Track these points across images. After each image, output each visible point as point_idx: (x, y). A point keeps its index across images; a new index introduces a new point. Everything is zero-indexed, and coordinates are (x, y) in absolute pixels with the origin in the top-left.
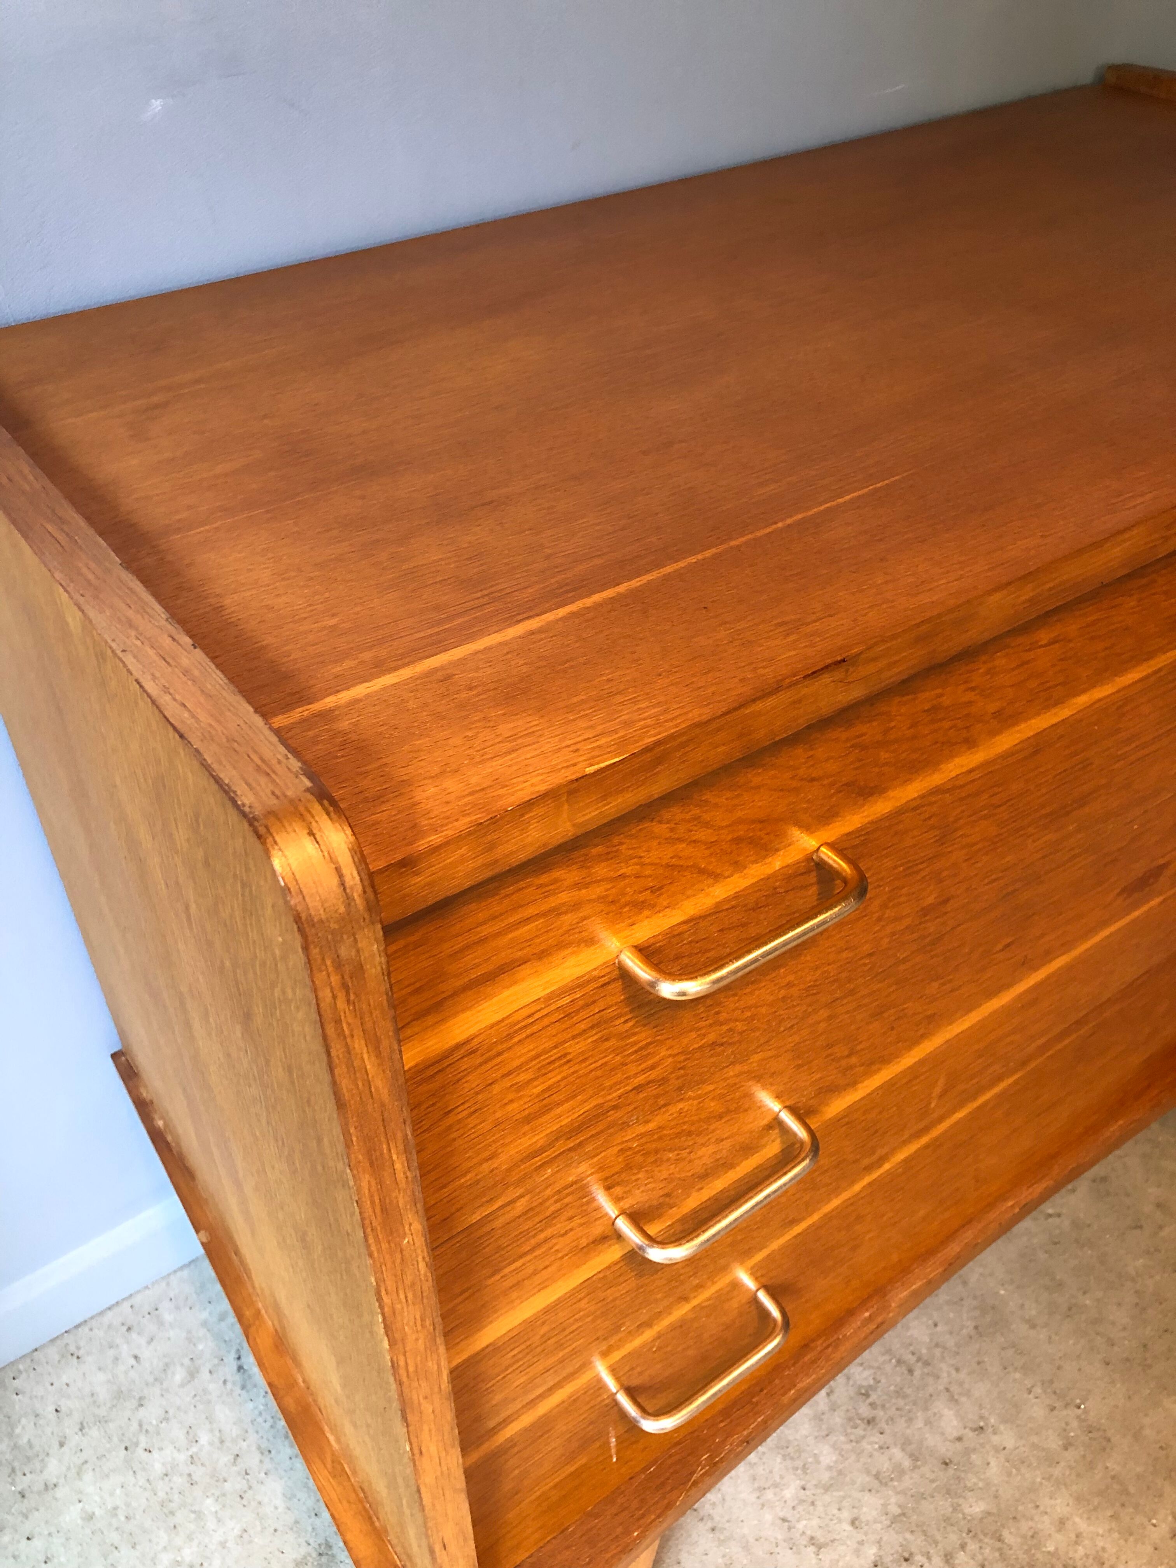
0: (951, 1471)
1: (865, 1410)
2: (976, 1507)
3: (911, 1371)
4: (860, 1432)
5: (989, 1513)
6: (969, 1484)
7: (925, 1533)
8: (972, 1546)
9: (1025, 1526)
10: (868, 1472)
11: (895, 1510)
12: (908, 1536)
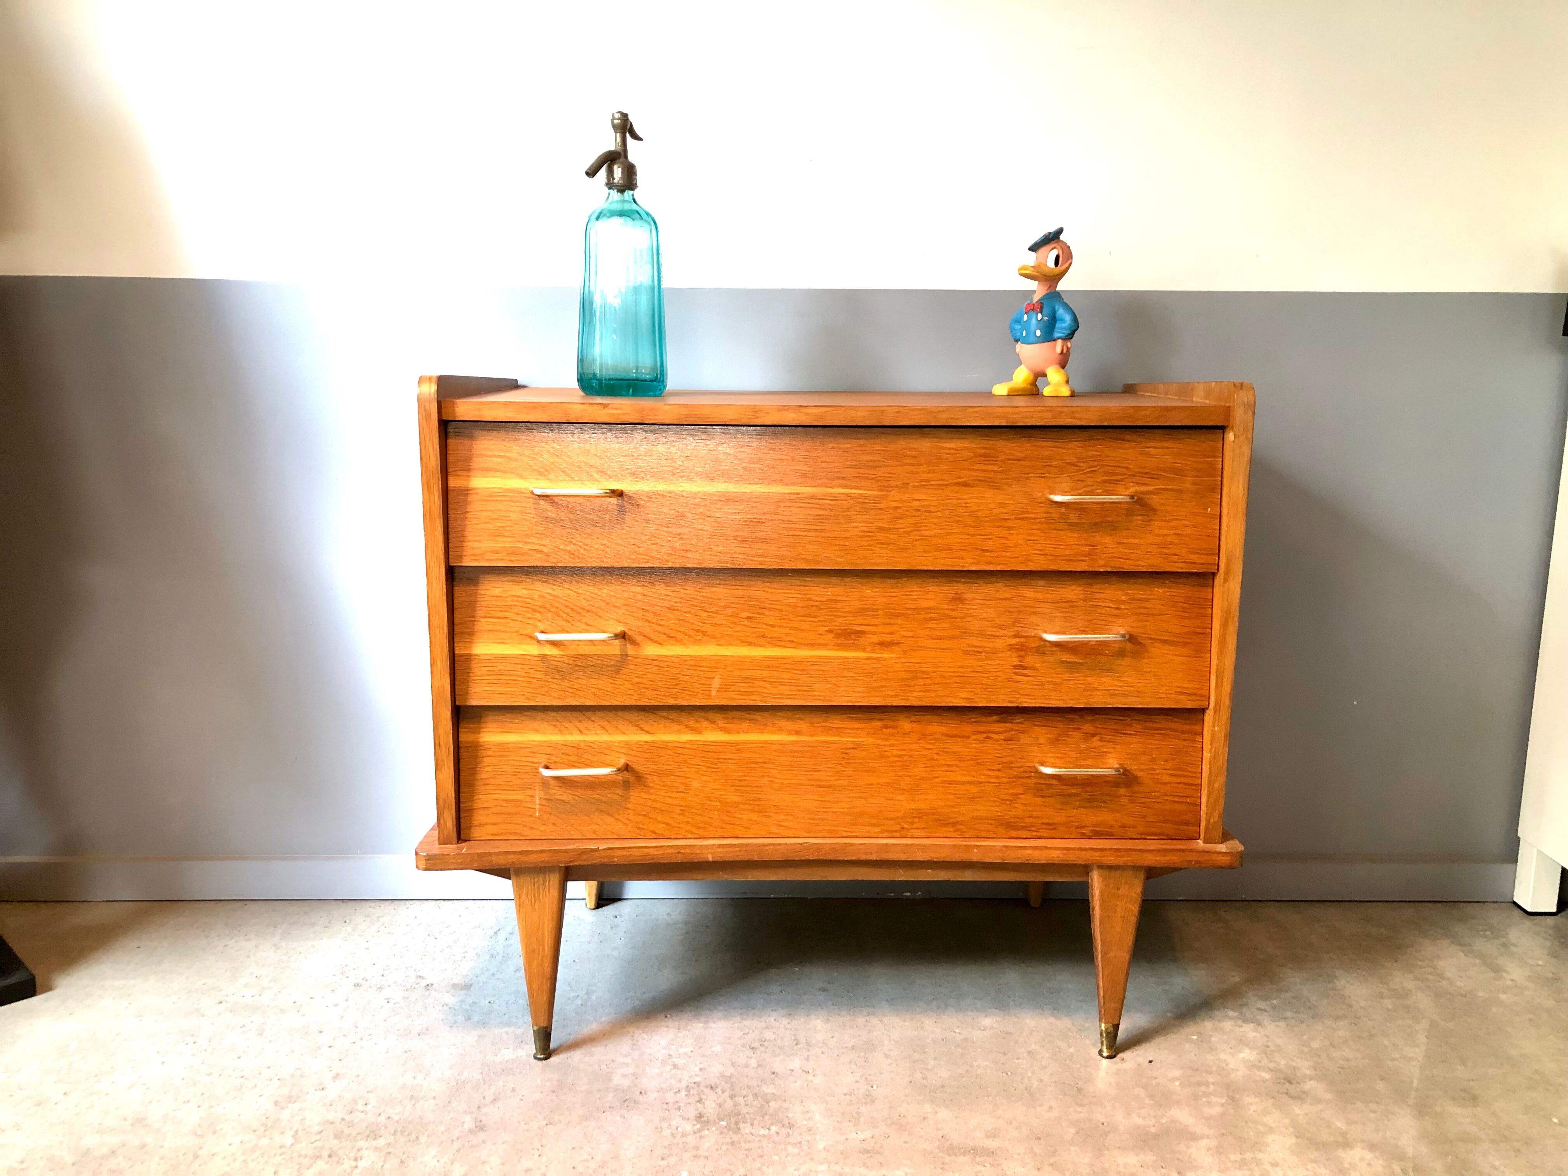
0: (773, 1076)
1: (756, 1045)
2: (769, 1090)
3: (797, 1044)
4: (744, 1049)
5: (773, 1094)
6: (776, 1083)
7: (732, 1085)
8: (751, 1098)
9: (785, 1105)
10: (730, 1060)
11: (728, 1074)
12: (723, 1083)
